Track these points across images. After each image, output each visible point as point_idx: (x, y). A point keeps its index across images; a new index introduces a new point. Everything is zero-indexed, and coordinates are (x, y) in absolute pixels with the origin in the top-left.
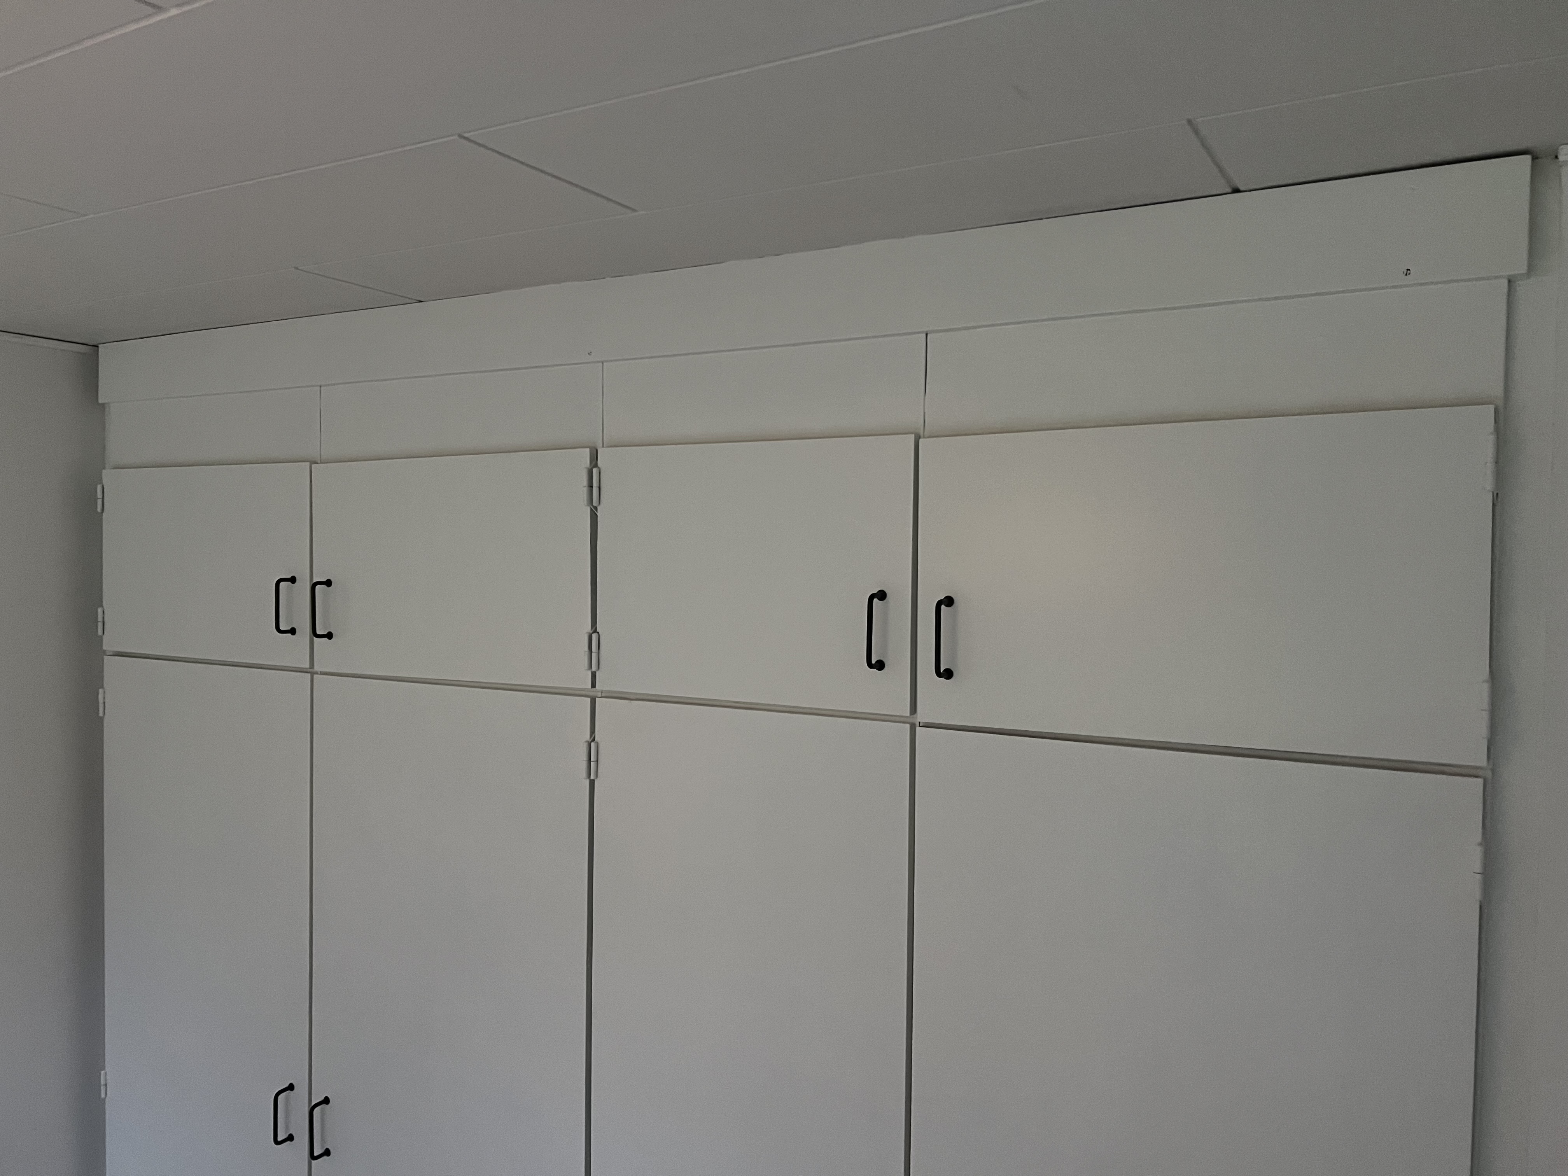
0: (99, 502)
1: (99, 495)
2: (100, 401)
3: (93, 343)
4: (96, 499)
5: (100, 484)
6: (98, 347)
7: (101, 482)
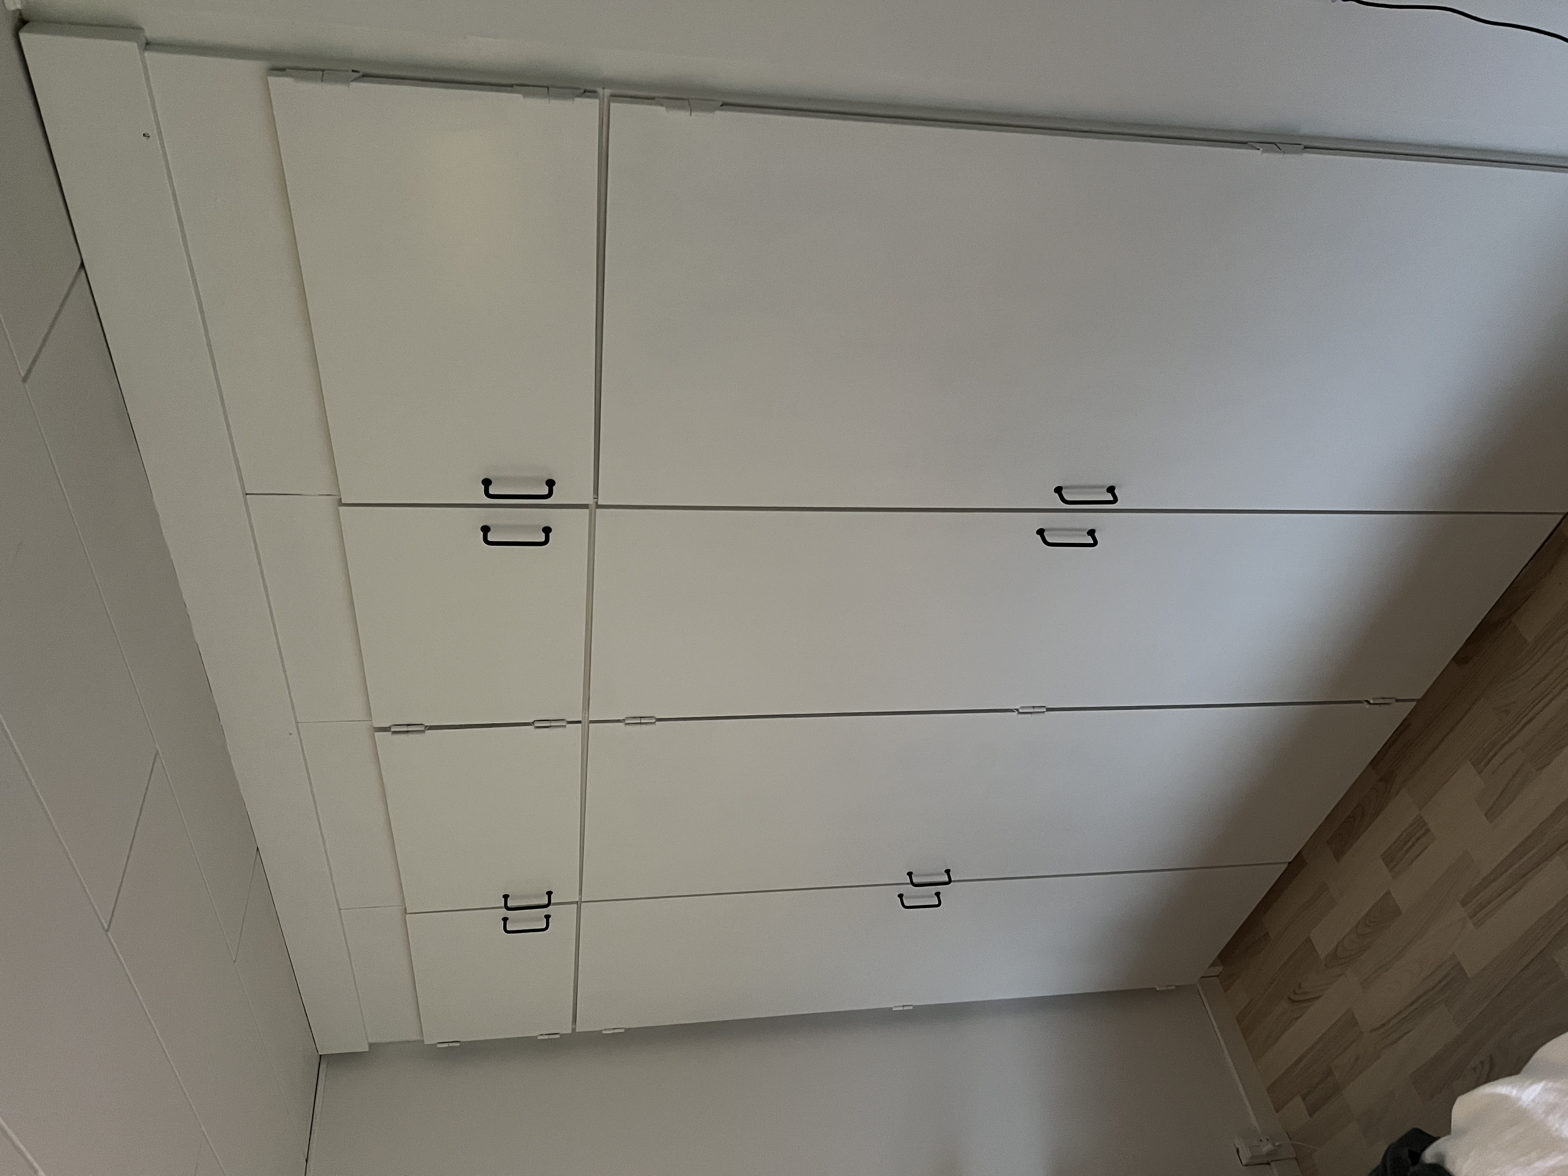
0: (451, 1045)
1: (446, 1045)
2: (367, 1050)
3: (318, 1058)
4: (449, 1047)
5: (436, 1045)
6: (321, 1055)
7: (435, 1045)
